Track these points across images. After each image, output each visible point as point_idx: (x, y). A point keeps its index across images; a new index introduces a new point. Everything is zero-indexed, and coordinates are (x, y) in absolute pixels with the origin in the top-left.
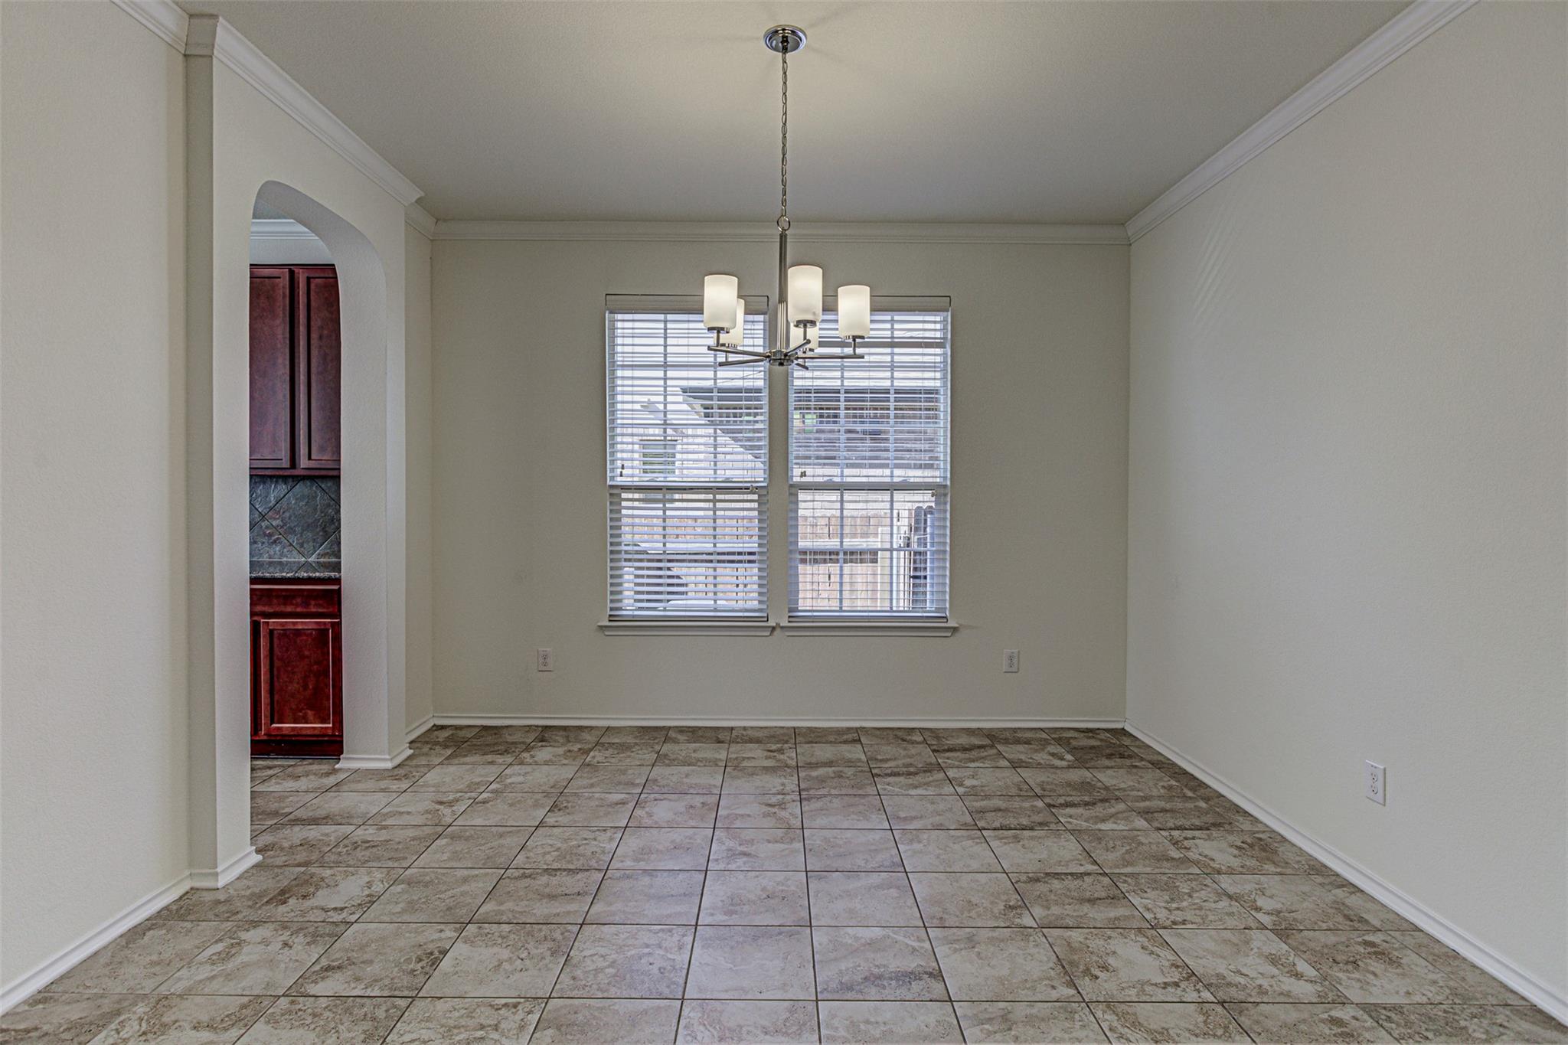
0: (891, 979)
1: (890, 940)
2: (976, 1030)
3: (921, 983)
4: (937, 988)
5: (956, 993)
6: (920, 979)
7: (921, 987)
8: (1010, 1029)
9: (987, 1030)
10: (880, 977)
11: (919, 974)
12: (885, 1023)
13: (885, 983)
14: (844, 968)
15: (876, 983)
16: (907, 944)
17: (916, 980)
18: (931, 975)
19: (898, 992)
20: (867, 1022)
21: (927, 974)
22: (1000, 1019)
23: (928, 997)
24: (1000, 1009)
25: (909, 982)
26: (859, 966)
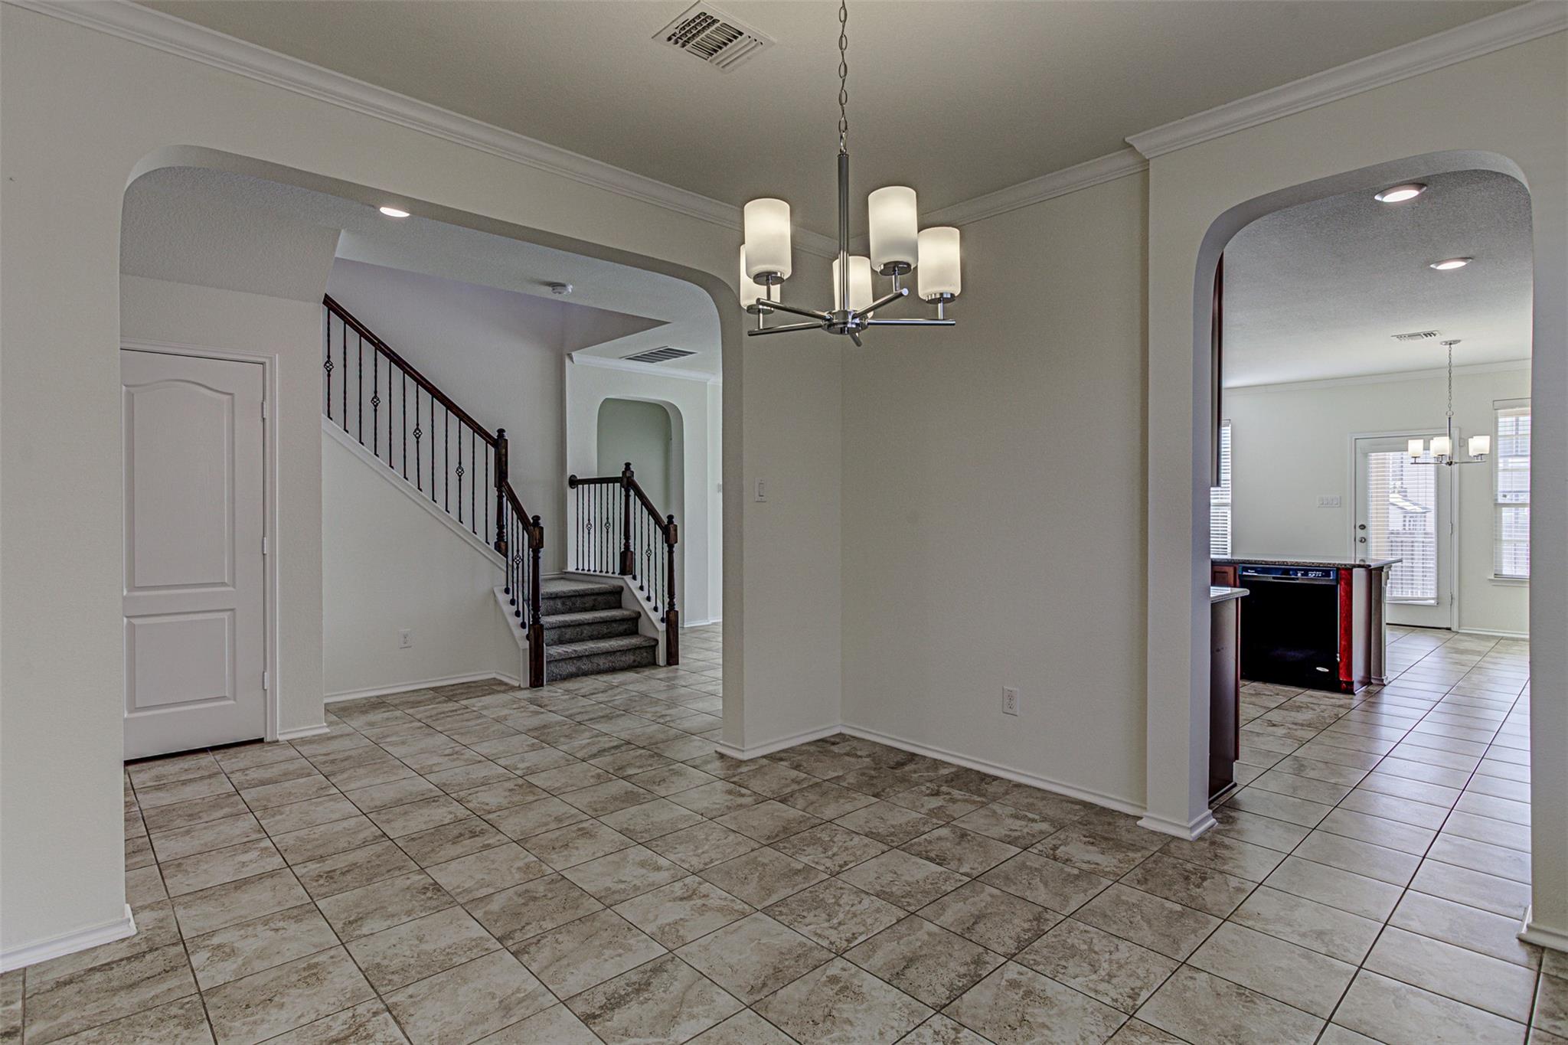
0: (627, 995)
1: (660, 1032)
2: (530, 989)
3: (598, 1004)
4: (581, 1007)
5: (561, 1011)
6: (601, 1007)
7: (595, 1000)
8: (501, 1002)
9: (520, 993)
10: (638, 991)
11: (606, 1012)
12: (607, 960)
13: (630, 989)
14: (675, 983)
15: (637, 985)
16: (638, 1037)
17: (605, 1005)
18: (594, 1017)
19: (613, 987)
20: (620, 955)
21: (598, 1015)
22: (511, 1006)
23: (585, 996)
24: (515, 1015)
25: (609, 1000)
26: (664, 991)
